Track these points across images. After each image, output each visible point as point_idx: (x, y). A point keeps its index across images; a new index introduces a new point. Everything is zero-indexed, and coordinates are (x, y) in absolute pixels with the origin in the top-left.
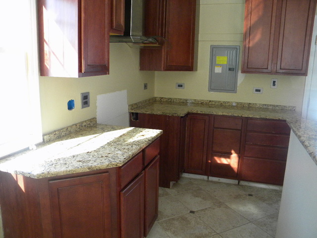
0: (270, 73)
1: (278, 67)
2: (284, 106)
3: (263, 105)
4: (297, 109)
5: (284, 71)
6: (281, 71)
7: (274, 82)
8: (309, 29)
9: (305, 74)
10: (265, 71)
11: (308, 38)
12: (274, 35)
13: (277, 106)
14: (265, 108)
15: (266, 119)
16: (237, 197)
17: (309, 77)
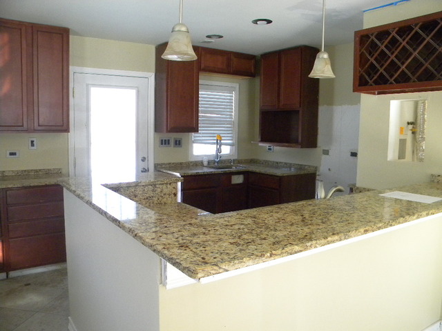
0: (27, 131)
1: (36, 124)
2: (48, 170)
3: (22, 171)
4: (64, 171)
5: (43, 128)
6: (40, 128)
7: (32, 142)
8: (65, 81)
9: (67, 130)
10: (19, 128)
11: (65, 91)
12: (27, 85)
13: (40, 170)
14: (25, 174)
15: (30, 187)
16: (11, 293)
17: (71, 134)
